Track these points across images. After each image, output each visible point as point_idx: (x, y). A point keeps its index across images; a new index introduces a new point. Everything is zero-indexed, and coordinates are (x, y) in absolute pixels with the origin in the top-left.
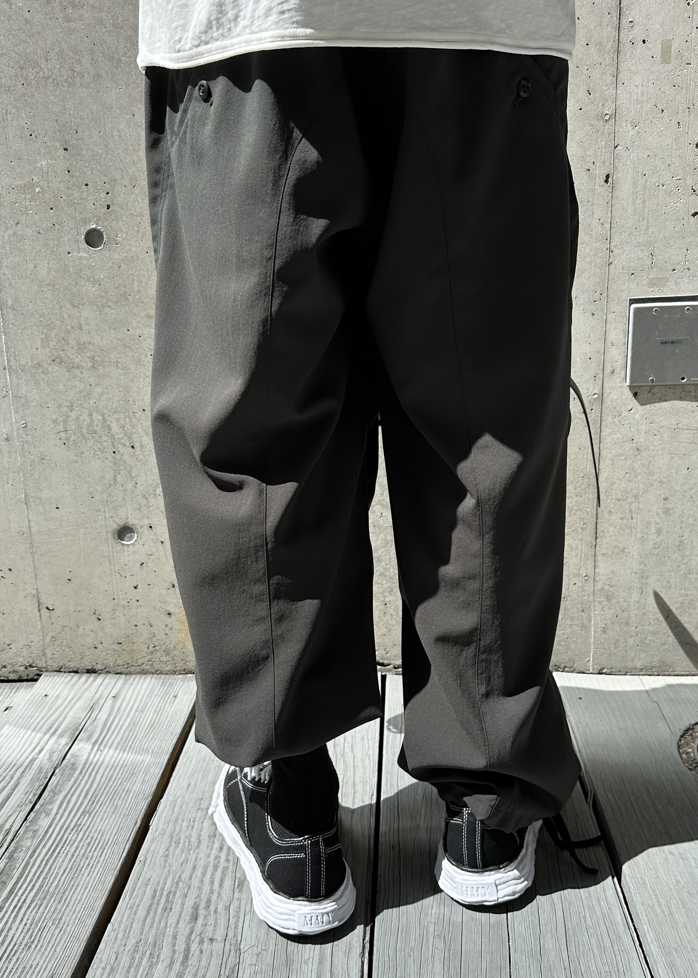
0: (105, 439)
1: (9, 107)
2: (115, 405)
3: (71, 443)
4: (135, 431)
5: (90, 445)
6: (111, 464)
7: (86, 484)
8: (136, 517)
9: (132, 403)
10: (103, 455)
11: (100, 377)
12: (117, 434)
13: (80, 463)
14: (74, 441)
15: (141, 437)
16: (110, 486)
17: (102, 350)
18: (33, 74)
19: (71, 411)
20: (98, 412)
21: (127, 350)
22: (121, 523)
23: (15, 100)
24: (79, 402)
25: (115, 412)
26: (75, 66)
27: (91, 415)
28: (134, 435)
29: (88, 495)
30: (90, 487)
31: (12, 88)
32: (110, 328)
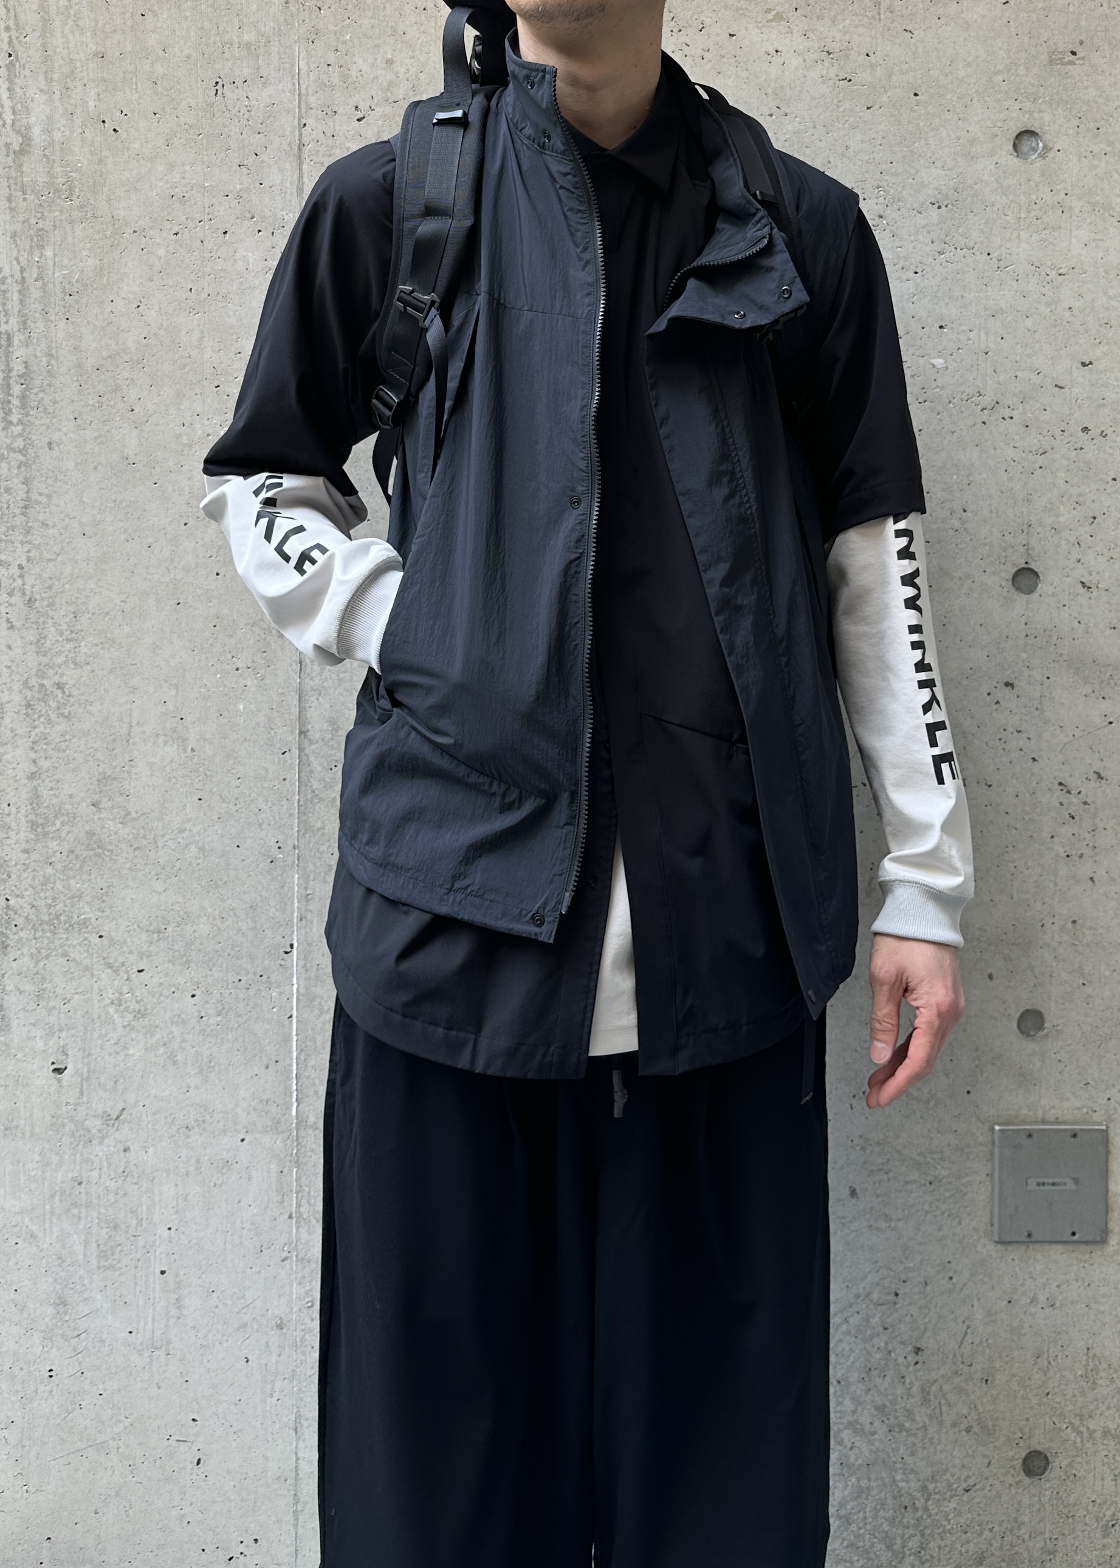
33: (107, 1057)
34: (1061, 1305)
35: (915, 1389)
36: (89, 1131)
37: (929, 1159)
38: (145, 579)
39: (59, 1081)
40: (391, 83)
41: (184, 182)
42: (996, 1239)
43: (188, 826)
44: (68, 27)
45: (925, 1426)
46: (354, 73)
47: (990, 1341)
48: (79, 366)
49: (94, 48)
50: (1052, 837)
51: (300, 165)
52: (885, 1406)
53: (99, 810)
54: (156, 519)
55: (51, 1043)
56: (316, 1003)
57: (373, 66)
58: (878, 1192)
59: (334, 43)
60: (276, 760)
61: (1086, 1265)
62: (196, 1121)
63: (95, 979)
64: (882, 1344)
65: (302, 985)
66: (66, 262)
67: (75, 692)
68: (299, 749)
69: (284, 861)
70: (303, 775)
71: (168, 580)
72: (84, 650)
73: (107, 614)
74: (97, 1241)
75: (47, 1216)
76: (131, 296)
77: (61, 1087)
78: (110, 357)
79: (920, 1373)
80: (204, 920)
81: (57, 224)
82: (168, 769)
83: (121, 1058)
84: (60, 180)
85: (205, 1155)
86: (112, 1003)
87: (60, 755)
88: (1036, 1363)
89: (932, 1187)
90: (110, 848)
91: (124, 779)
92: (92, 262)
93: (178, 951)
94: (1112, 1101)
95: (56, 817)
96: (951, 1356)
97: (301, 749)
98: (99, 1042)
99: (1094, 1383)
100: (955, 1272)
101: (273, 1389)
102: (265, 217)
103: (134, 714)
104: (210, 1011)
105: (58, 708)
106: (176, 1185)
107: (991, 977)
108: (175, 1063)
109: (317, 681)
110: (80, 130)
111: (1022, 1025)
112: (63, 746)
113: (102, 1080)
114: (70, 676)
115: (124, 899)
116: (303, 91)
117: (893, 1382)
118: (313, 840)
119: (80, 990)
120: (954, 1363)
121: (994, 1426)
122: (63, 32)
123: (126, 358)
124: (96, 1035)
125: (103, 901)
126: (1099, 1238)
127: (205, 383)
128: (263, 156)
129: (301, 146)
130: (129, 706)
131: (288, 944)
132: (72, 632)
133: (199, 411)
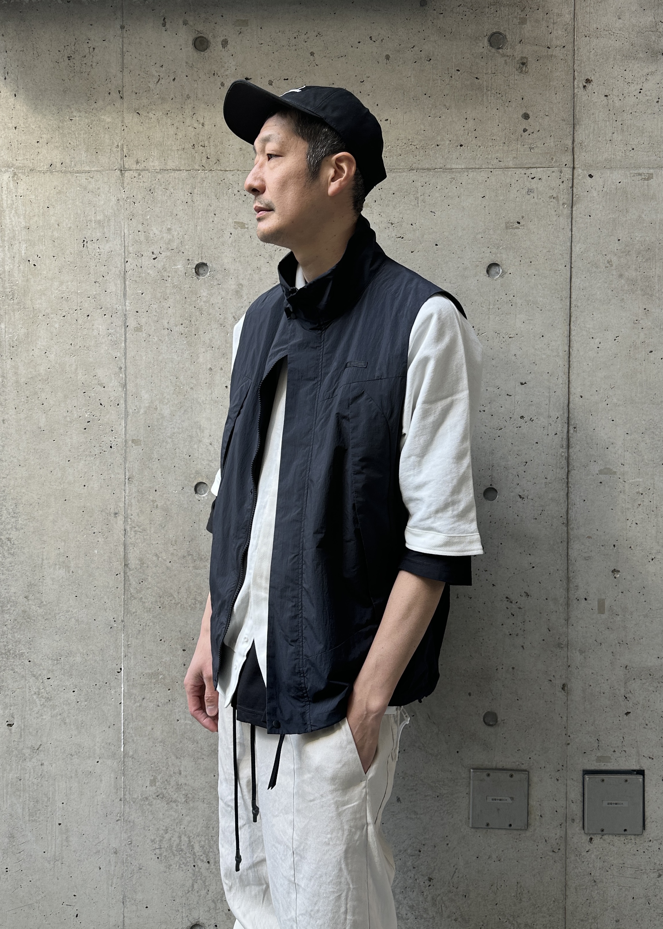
0: (189, 855)
1: (149, 622)
2: (199, 830)
3: (163, 858)
4: (211, 850)
5: (177, 859)
6: (191, 875)
7: (170, 889)
8: (206, 917)
9: (212, 829)
10: (185, 868)
11: (190, 810)
12: (198, 852)
13: (168, 873)
14: (166, 856)
15: (215, 855)
16: (189, 892)
17: (194, 790)
18: (167, 601)
19: (166, 833)
20: (185, 835)
21: (212, 790)
22: (194, 922)
23: (153, 617)
24: (173, 828)
25: (198, 836)
26: (197, 596)
27: (180, 837)
28: (211, 854)
29: (171, 898)
30: (173, 892)
31: (152, 610)
32: (202, 774)
33: (33, 719)
34: (504, 860)
35: (429, 898)
36: (25, 755)
37: (437, 784)
38: (49, 488)
39: (10, 730)
40: (170, 240)
41: (68, 290)
42: (471, 826)
43: (71, 609)
44: (12, 214)
45: (433, 917)
46: (152, 236)
47: (467, 876)
48: (17, 382)
49: (25, 224)
50: (502, 625)
51: (125, 282)
52: (413, 906)
53: (28, 600)
54: (55, 458)
55: (7, 712)
56: (133, 697)
57: (161, 231)
58: (411, 800)
59: (141, 220)
60: (113, 578)
61: (517, 841)
62: (75, 752)
63: (27, 682)
64: (412, 875)
65: (126, 688)
66: (11, 330)
67: (16, 542)
68: (124, 572)
69: (118, 628)
70: (126, 585)
71: (60, 488)
72: (20, 522)
73: (31, 504)
74: (28, 808)
75: (5, 795)
76: (42, 348)
77: (11, 733)
78: (32, 378)
79: (432, 890)
80: (79, 655)
81: (7, 311)
82: (61, 581)
83: (40, 720)
84: (8, 290)
85: (80, 769)
86: (35, 694)
87: (10, 573)
88: (490, 889)
89: (439, 798)
90: (33, 618)
91: (40, 585)
92: (23, 331)
93: (66, 670)
94: (532, 759)
95: (8, 603)
96: (447, 883)
97: (125, 573)
98: (29, 712)
99: (521, 900)
100: (450, 841)
101: (112, 882)
102: (108, 308)
103: (45, 554)
104: (82, 699)
105: (8, 550)
106: (66, 782)
107: (470, 694)
108: (65, 723)
109: (133, 539)
110: (18, 265)
111: (485, 719)
112: (11, 568)
113: (31, 730)
114: (14, 535)
115: (40, 644)
116: (126, 244)
117: (418, 894)
118: (131, 618)
119: (20, 687)
120: (449, 887)
121: (469, 918)
122: (9, 216)
123: (40, 379)
124: (27, 708)
125: (31, 644)
126: (523, 828)
127: (79, 391)
128: (107, 278)
129: (125, 272)
130: (42, 550)
131: (119, 668)
132: (14, 513)
133: (75, 405)
